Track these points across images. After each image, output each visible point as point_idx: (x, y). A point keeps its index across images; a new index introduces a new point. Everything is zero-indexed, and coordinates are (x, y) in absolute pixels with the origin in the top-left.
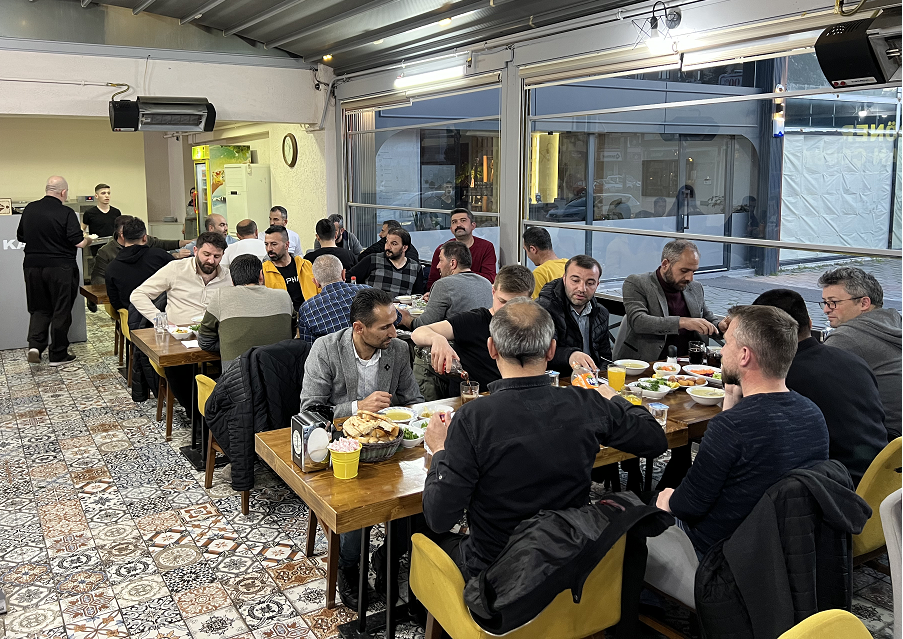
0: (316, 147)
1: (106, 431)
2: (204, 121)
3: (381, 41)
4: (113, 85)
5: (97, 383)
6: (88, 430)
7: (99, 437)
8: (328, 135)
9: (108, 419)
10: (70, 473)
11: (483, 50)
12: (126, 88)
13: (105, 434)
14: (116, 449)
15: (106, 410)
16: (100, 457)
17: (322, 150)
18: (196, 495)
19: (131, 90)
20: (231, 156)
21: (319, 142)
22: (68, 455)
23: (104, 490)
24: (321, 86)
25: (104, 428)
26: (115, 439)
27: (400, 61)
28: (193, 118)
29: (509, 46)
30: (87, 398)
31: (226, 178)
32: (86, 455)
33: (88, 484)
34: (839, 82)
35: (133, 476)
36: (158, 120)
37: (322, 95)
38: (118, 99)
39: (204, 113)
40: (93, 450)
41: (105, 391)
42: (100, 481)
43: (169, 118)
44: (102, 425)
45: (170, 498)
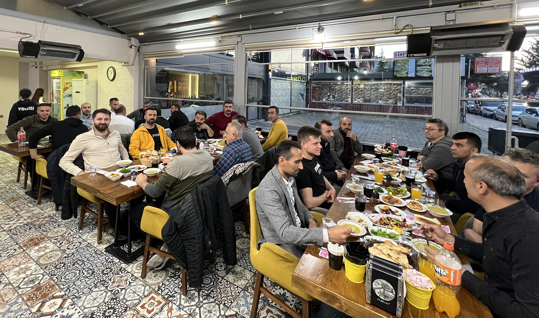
0: (128, 73)
1: (36, 244)
2: (77, 56)
3: (175, 29)
4: (20, 33)
5: (12, 205)
6: (20, 247)
7: (33, 251)
8: (135, 68)
9: (34, 234)
10: (20, 296)
11: (227, 36)
12: (29, 36)
13: (37, 248)
14: (53, 260)
15: (29, 226)
16: (42, 271)
17: (132, 74)
18: (139, 287)
19: (32, 38)
20: (74, 75)
21: (130, 71)
22: (12, 276)
23: (61, 307)
24: (133, 47)
25: (35, 242)
26: (47, 251)
27: (180, 38)
28: (71, 54)
29: (239, 36)
30: (9, 218)
31: (73, 85)
32: (28, 273)
33: (43, 303)
34: (411, 55)
35: (78, 283)
36: (50, 53)
37: (133, 51)
38: (24, 40)
39: (78, 53)
40: (33, 266)
41: (21, 210)
42: (54, 298)
43: (57, 53)
44: (31, 240)
45: (121, 297)
